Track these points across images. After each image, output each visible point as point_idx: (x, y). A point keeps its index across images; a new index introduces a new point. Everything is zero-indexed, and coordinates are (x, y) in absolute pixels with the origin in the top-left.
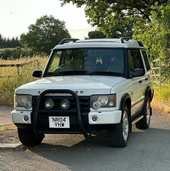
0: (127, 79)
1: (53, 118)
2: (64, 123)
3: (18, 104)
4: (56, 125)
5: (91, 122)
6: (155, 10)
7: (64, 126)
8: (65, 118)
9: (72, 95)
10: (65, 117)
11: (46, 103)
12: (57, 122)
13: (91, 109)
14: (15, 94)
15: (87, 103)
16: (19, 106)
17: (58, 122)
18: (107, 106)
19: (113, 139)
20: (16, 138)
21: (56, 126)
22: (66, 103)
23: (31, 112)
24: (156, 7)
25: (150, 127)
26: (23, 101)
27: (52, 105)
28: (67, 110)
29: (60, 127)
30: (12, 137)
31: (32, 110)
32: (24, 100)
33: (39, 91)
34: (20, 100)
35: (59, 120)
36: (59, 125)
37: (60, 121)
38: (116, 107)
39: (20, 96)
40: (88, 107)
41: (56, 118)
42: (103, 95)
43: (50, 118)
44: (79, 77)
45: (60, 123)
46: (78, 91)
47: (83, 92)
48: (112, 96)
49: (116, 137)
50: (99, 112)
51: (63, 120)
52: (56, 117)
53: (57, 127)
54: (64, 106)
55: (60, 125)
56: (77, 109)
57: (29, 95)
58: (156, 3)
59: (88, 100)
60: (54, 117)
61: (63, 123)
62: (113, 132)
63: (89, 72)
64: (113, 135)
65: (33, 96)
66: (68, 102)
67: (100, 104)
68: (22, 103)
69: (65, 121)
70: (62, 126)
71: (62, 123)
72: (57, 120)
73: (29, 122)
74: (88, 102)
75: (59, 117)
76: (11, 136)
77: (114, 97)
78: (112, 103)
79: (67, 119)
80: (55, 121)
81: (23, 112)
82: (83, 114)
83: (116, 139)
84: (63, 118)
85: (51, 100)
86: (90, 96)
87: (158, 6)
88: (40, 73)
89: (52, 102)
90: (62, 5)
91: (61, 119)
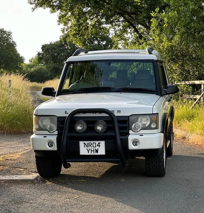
0: (161, 97)
1: (85, 144)
2: (98, 149)
3: (39, 127)
4: (88, 151)
5: (131, 147)
6: (155, 17)
7: (98, 153)
8: (100, 143)
9: (109, 116)
11: (76, 125)
12: (89, 148)
13: (130, 132)
14: (35, 115)
15: (127, 125)
16: (39, 129)
17: (91, 148)
18: (149, 128)
19: (153, 168)
20: (25, 169)
21: (88, 153)
22: (102, 125)
23: (56, 136)
24: (156, 14)
25: (173, 154)
26: (45, 123)
27: (85, 127)
28: (102, 133)
29: (93, 154)
30: (19, 168)
31: (57, 134)
32: (47, 123)
33: (66, 111)
34: (42, 122)
35: (92, 146)
36: (91, 151)
38: (158, 129)
39: (42, 118)
40: (127, 129)
41: (89, 143)
42: (143, 115)
43: (81, 143)
44: (108, 95)
45: (94, 149)
46: (114, 111)
47: (120, 111)
48: (155, 117)
49: (156, 165)
50: (140, 135)
51: (97, 146)
53: (90, 154)
54: (99, 128)
55: (94, 151)
56: (115, 132)
58: (157, 10)
59: (127, 120)
60: (86, 142)
62: (153, 159)
63: (114, 88)
64: (152, 162)
65: (58, 117)
66: (104, 124)
67: (141, 125)
68: (44, 126)
69: (99, 146)
70: (96, 153)
71: (95, 149)
72: (89, 145)
73: (55, 148)
74: (127, 123)
75: (92, 142)
76: (17, 167)
77: (156, 117)
78: (155, 124)
79: (103, 143)
80: (87, 147)
81: (46, 137)
82: (122, 137)
83: (156, 167)
84: (97, 142)
85: (83, 122)
86: (129, 116)
87: (160, 13)
88: (52, 90)
89: (84, 124)
90: (34, 9)
91: (94, 144)
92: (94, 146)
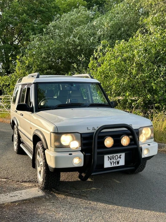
1: (109, 157)
4: (111, 164)
5: (144, 155)
7: (119, 164)
10: (120, 154)
17: (114, 160)
29: (115, 165)
35: (114, 158)
36: (114, 163)
37: (116, 159)
43: (106, 157)
45: (116, 161)
47: (132, 125)
50: (148, 145)
51: (119, 158)
52: (111, 155)
53: (112, 166)
55: (116, 163)
57: (76, 133)
59: (137, 133)
60: (110, 156)
61: (118, 161)
69: (120, 158)
72: (112, 158)
75: (115, 155)
79: (123, 155)
80: (111, 160)
81: (72, 154)
84: (119, 155)
91: (116, 157)
92: (116, 158)
